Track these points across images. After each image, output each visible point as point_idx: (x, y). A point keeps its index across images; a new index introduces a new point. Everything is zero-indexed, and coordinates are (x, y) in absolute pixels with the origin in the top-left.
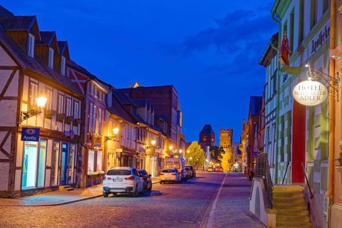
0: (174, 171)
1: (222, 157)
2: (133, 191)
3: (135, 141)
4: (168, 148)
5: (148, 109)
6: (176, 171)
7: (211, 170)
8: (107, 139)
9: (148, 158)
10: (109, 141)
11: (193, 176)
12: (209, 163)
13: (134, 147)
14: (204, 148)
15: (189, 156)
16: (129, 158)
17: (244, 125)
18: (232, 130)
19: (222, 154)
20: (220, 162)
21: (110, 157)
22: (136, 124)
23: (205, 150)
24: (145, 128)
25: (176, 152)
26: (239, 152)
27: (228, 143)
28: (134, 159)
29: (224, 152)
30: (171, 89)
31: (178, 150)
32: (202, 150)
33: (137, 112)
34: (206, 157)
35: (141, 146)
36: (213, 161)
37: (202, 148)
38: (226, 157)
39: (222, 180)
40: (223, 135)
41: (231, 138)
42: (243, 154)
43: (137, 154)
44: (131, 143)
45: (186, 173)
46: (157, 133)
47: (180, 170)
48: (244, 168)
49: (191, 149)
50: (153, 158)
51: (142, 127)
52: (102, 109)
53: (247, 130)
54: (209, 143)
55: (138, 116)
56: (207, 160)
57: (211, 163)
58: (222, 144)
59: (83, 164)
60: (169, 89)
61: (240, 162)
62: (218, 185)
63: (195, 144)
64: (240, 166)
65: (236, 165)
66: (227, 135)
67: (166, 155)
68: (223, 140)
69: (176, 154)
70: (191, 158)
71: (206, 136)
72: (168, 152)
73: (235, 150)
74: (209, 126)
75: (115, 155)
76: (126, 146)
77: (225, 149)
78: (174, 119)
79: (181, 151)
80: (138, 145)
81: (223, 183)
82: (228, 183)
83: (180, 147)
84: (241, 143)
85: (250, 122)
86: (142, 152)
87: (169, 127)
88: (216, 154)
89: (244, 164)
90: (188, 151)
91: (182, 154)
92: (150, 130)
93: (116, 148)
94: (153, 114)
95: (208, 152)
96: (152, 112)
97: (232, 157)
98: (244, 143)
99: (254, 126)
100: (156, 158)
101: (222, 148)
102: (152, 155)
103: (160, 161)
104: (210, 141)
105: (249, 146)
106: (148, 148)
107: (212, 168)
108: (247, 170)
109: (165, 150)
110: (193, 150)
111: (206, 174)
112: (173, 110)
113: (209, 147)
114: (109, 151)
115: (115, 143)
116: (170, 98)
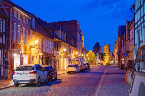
0: (75, 66)
1: (105, 58)
2: (36, 82)
3: (53, 49)
4: (75, 54)
5: (62, 31)
6: (76, 66)
7: (99, 64)
8: (31, 47)
9: (62, 59)
10: (32, 49)
11: (89, 68)
12: (98, 61)
13: (53, 53)
14: (95, 54)
15: (88, 58)
16: (49, 59)
17: (115, 42)
18: (109, 45)
19: (105, 57)
20: (104, 60)
21: (35, 58)
22: (53, 39)
23: (96, 55)
24: (60, 42)
25: (80, 55)
26: (113, 55)
27: (108, 51)
28: (53, 60)
29: (106, 56)
30: (76, 22)
31: (81, 54)
32: (94, 55)
33: (55, 32)
34: (97, 58)
35: (57, 52)
36: (100, 60)
37: (94, 54)
38: (107, 58)
39: (105, 70)
40: (105, 47)
41: (109, 49)
42: (116, 56)
43: (55, 56)
44: (50, 50)
45: (83, 67)
46: (68, 45)
47: (79, 65)
48: (116, 63)
49: (89, 55)
50: (66, 59)
51: (57, 41)
52: (26, 28)
53: (117, 44)
54: (98, 51)
55: (56, 35)
56: (97, 60)
57: (100, 61)
58: (105, 52)
59: (9, 63)
60: (75, 22)
61: (114, 60)
62: (102, 74)
63: (91, 52)
64: (114, 62)
65: (112, 62)
66: (107, 47)
67: (74, 57)
68: (105, 50)
69: (80, 57)
70: (89, 59)
71: (97, 48)
72: (75, 55)
73: (111, 54)
74: (98, 43)
75: (38, 58)
76: (46, 52)
77: (106, 54)
78: (78, 38)
79: (82, 55)
80: (55, 52)
81: (105, 72)
82: (108, 72)
83: (83, 53)
84: (114, 51)
85: (119, 39)
86: (58, 55)
87: (76, 42)
88: (102, 57)
89: (117, 61)
90: (87, 55)
91: (83, 57)
92: (63, 43)
93: (39, 53)
94: (65, 34)
95: (98, 56)
96: (64, 33)
97: (110, 58)
98: (116, 50)
99: (121, 41)
100: (67, 59)
101: (105, 54)
102: (65, 57)
103: (70, 60)
104: (99, 50)
105: (119, 51)
106: (62, 53)
107: (100, 64)
108: (118, 64)
109: (73, 54)
110: (90, 55)
111: (96, 67)
112: (77, 33)
113: (98, 53)
114: (33, 54)
115: (38, 50)
116: (76, 27)
